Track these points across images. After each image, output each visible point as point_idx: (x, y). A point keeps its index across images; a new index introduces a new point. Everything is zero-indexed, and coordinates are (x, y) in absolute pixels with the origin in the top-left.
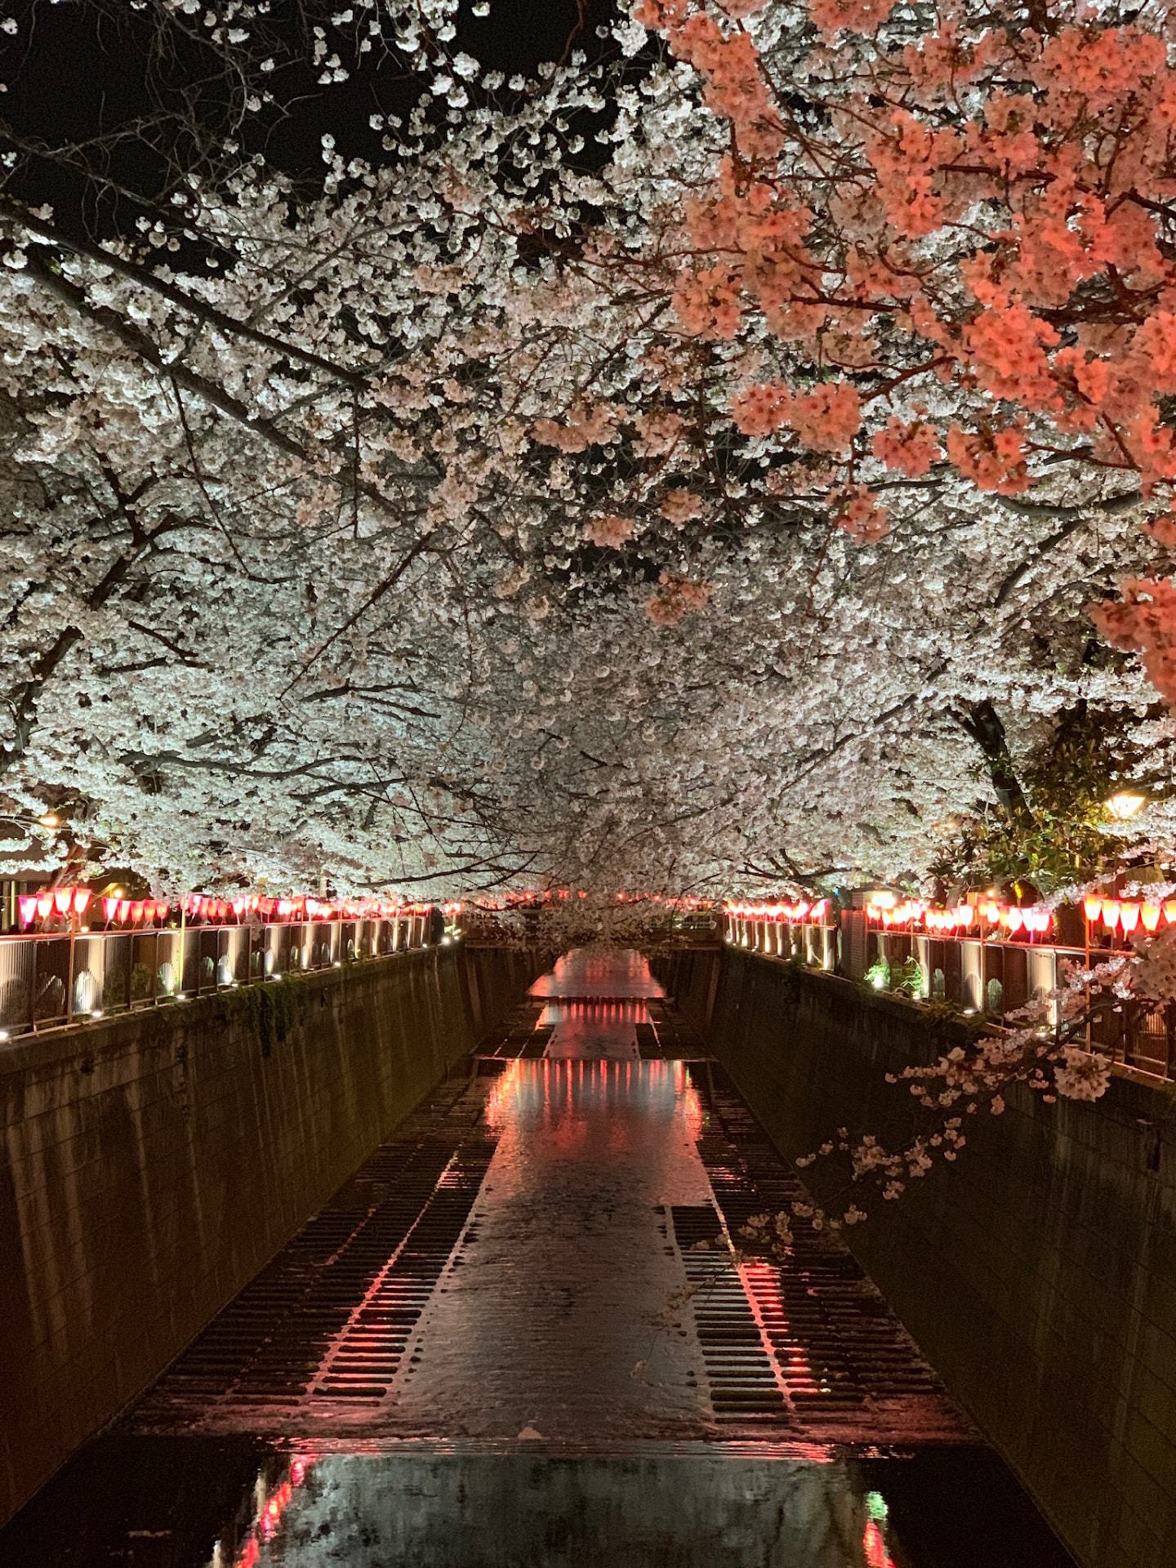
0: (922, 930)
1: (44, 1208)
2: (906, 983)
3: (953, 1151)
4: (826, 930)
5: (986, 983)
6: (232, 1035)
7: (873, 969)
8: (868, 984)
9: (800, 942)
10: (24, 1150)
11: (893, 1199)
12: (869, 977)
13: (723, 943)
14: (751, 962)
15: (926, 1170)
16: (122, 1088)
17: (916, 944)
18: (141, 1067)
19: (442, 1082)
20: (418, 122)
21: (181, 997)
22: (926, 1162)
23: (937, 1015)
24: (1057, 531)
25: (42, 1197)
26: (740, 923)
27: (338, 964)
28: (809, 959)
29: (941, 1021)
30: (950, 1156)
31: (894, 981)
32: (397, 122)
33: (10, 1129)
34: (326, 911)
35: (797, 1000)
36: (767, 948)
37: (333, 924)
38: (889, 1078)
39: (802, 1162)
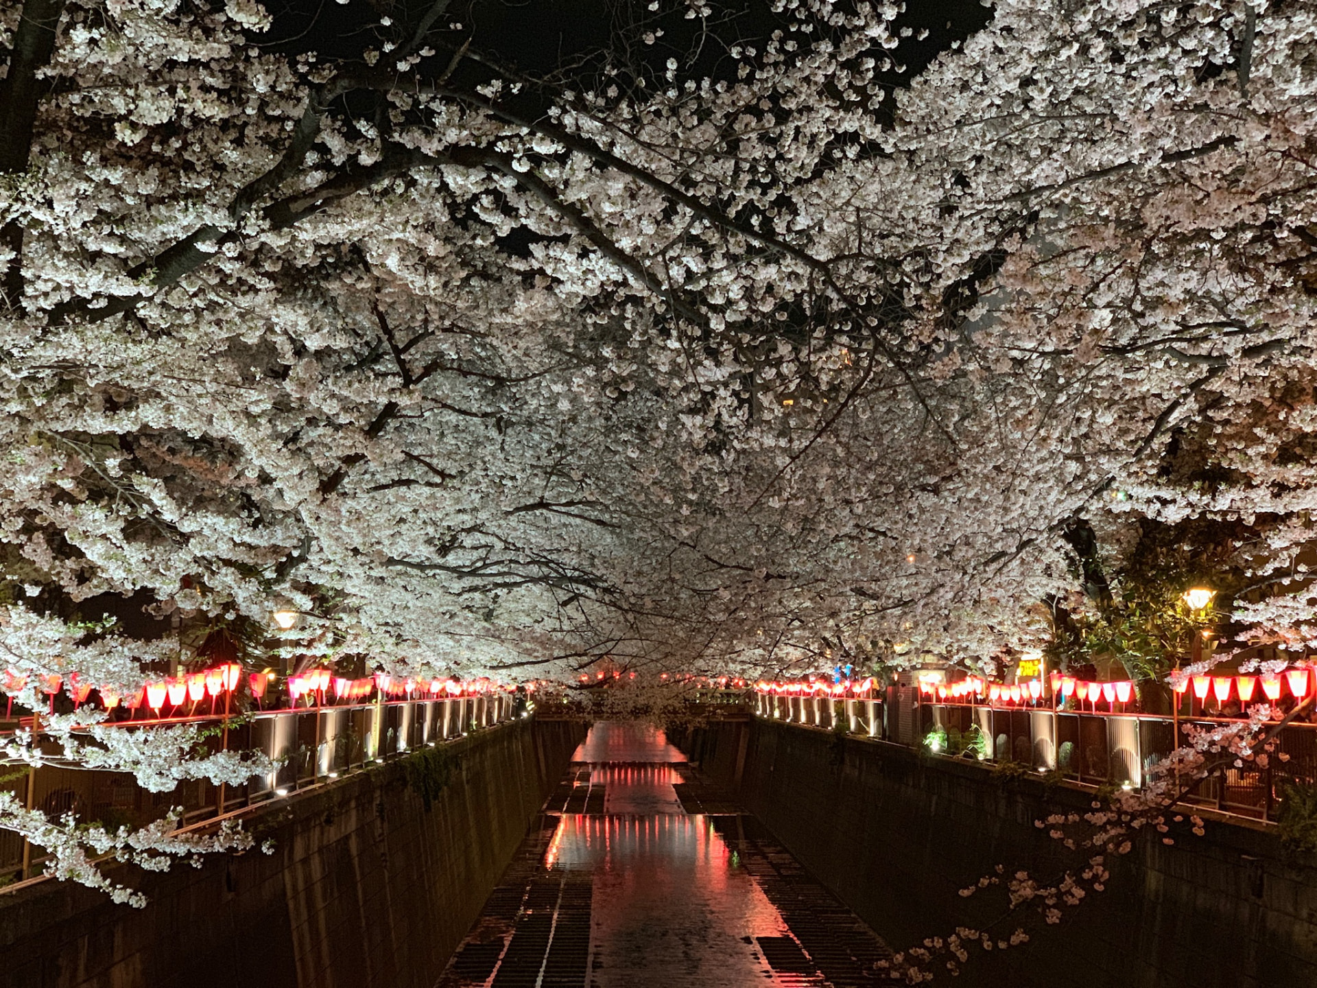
0: (983, 702)
1: (307, 940)
2: (971, 746)
3: (1100, 883)
4: (871, 705)
5: (1059, 744)
6: (408, 792)
7: (931, 735)
8: (927, 747)
9: (842, 714)
10: (294, 887)
11: (1054, 924)
12: (927, 742)
13: (753, 716)
14: (787, 733)
15: (1080, 900)
16: (347, 837)
17: (977, 713)
18: (358, 820)
19: (528, 834)
20: (773, 51)
21: (379, 761)
22: (1079, 893)
23: (1008, 773)
24: (1205, 375)
25: (306, 926)
26: (771, 700)
27: (465, 734)
28: (853, 726)
29: (1013, 776)
30: (1098, 887)
31: (952, 746)
32: (752, 52)
33: (286, 871)
34: (457, 691)
35: (842, 761)
36: (803, 718)
37: (461, 700)
38: (1038, 824)
39: (965, 893)
